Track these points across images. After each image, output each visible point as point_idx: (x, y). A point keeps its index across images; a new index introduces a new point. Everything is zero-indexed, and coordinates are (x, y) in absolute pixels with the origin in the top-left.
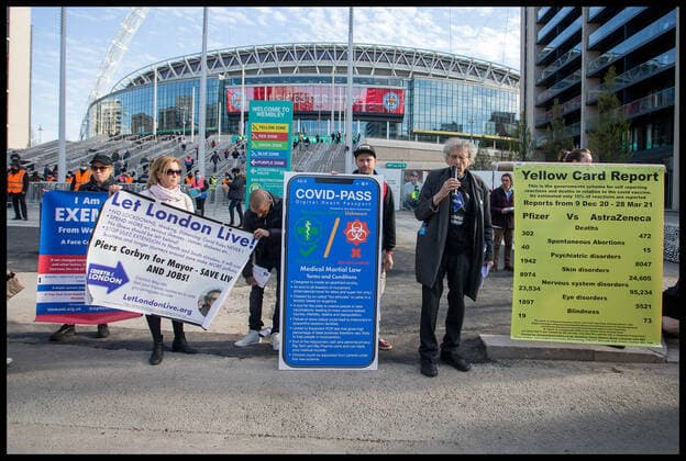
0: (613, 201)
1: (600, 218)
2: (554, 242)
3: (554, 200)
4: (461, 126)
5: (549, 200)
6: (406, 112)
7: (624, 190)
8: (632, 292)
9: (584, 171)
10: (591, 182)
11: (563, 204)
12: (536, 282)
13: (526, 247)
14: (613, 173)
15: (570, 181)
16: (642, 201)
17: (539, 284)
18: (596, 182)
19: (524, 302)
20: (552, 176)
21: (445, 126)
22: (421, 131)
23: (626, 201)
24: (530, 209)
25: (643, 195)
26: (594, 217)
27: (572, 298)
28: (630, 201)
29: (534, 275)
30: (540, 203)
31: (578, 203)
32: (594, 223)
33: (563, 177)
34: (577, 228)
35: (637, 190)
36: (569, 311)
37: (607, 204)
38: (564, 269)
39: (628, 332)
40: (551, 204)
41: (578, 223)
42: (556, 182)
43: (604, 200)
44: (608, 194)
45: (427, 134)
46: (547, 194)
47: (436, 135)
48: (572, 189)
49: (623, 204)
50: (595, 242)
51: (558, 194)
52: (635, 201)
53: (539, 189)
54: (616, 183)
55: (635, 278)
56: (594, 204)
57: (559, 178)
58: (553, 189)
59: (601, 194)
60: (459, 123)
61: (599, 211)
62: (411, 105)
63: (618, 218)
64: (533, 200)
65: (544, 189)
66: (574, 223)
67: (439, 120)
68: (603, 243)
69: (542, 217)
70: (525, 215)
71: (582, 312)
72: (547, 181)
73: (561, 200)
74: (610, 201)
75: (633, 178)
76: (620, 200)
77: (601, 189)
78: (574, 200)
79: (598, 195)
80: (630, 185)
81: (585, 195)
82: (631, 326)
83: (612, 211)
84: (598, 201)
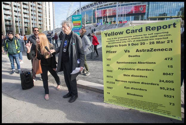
0: (148, 42)
1: (141, 51)
2: (119, 63)
3: (118, 44)
4: (167, 14)
5: (116, 44)
6: (146, 12)
7: (153, 35)
8: (161, 88)
9: (131, 29)
10: (135, 34)
11: (123, 46)
12: (113, 80)
13: (108, 65)
14: (146, 27)
15: (125, 34)
16: (166, 40)
17: (114, 81)
18: (138, 33)
19: (109, 88)
20: (116, 34)
21: (160, 15)
22: (151, 17)
23: (155, 41)
24: (109, 49)
25: (166, 37)
26: (137, 51)
27: (129, 88)
28: (158, 41)
29: (112, 77)
30: (113, 46)
31: (129, 45)
32: (138, 54)
33: (121, 33)
34: (129, 56)
35: (162, 34)
36: (128, 94)
37: (144, 44)
38: (124, 75)
39: (159, 108)
40: (117, 46)
41: (129, 54)
42: (119, 36)
43: (142, 42)
44: (144, 39)
45: (153, 18)
46: (115, 42)
47: (157, 18)
48: (126, 38)
49: (153, 43)
50: (139, 63)
51: (120, 41)
52: (161, 40)
53: (112, 40)
54: (149, 32)
55: (163, 81)
56: (137, 44)
57: (120, 34)
58: (117, 39)
59: (141, 39)
60: (166, 13)
61: (140, 47)
62: (148, 9)
63: (151, 50)
64: (109, 45)
65: (114, 40)
66: (128, 54)
67: (158, 13)
68: (143, 63)
69: (114, 52)
70: (107, 52)
71: (134, 95)
72: (115, 36)
73: (121, 44)
74: (146, 42)
75: (158, 28)
76: (152, 41)
77: (140, 37)
78: (127, 43)
79: (139, 39)
80: (157, 32)
81: (132, 40)
82: (161, 105)
83: (147, 46)
84: (139, 42)
